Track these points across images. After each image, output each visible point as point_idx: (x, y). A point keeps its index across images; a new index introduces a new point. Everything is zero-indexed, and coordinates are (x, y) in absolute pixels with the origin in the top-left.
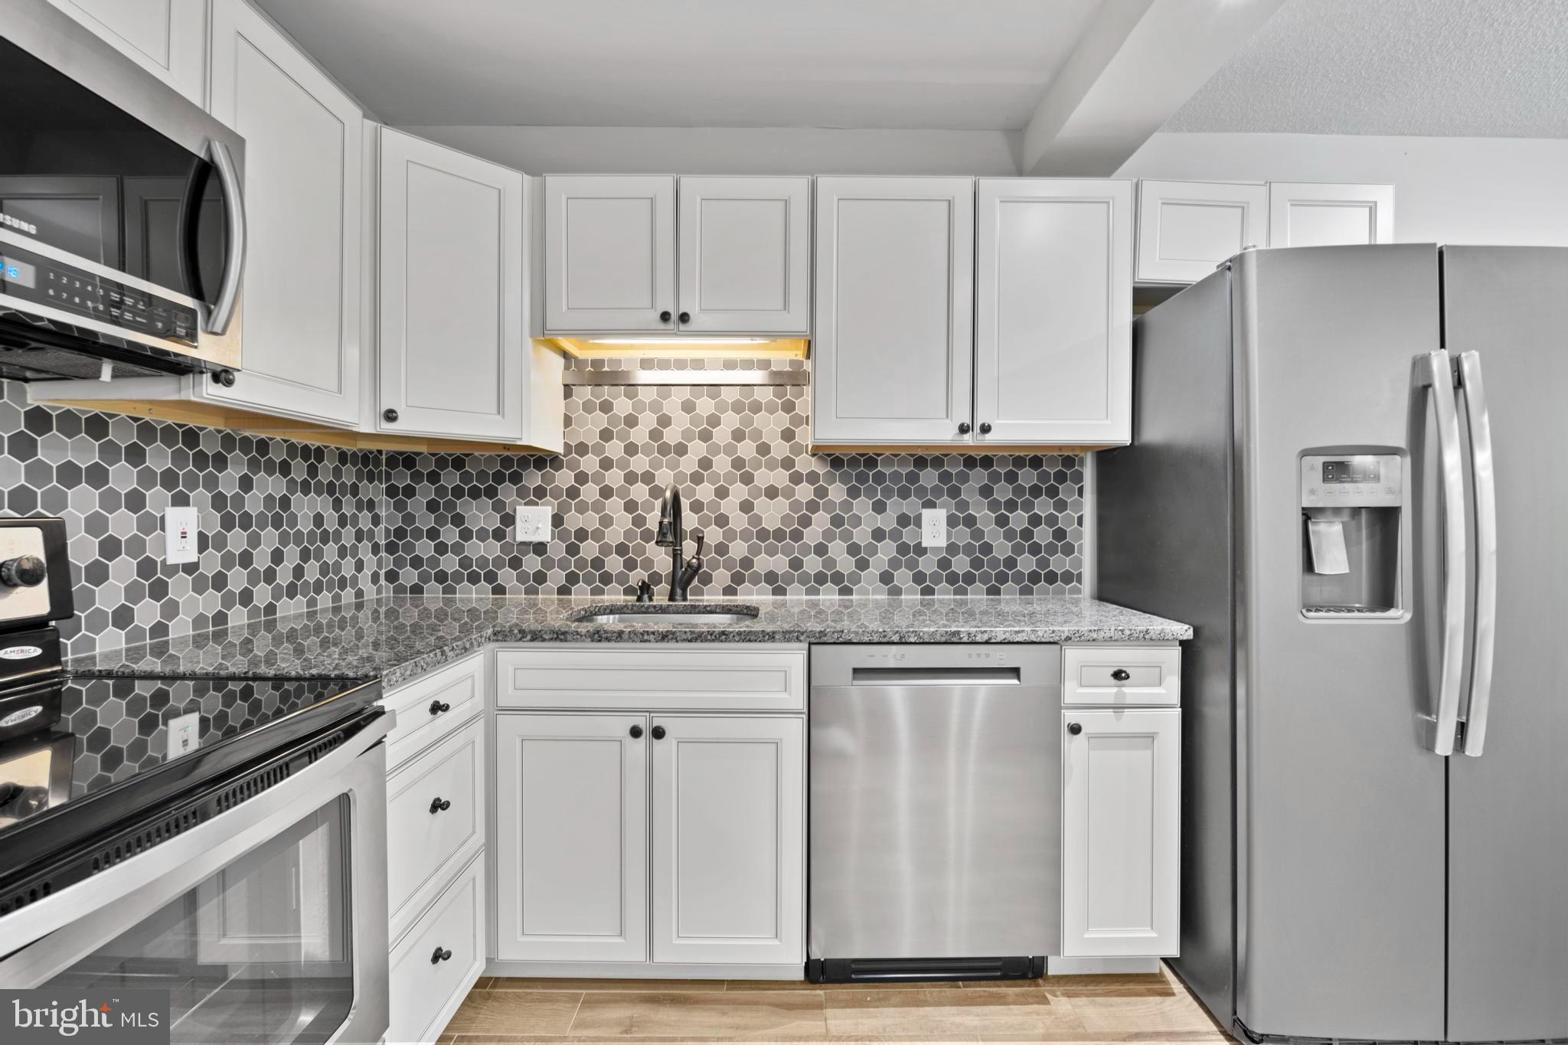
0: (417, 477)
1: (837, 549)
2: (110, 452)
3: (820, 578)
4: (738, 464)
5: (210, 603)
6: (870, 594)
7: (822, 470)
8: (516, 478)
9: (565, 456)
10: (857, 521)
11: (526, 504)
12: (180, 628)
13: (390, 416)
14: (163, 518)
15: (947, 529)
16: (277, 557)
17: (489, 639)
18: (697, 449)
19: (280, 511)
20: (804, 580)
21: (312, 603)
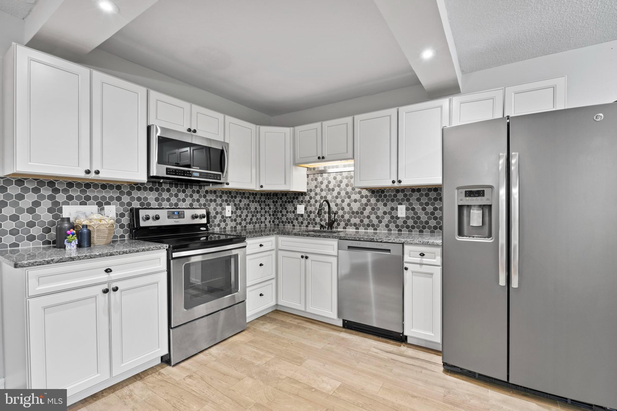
0: (278, 198)
1: (373, 217)
2: (217, 197)
3: (368, 225)
4: (347, 193)
5: (233, 224)
6: (382, 231)
7: (369, 194)
8: (297, 198)
9: (307, 192)
10: (378, 209)
11: (299, 205)
12: (228, 228)
13: (262, 187)
14: (225, 208)
15: (406, 212)
16: (247, 216)
17: (276, 234)
18: (337, 189)
19: (247, 207)
20: (364, 226)
21: (254, 226)
